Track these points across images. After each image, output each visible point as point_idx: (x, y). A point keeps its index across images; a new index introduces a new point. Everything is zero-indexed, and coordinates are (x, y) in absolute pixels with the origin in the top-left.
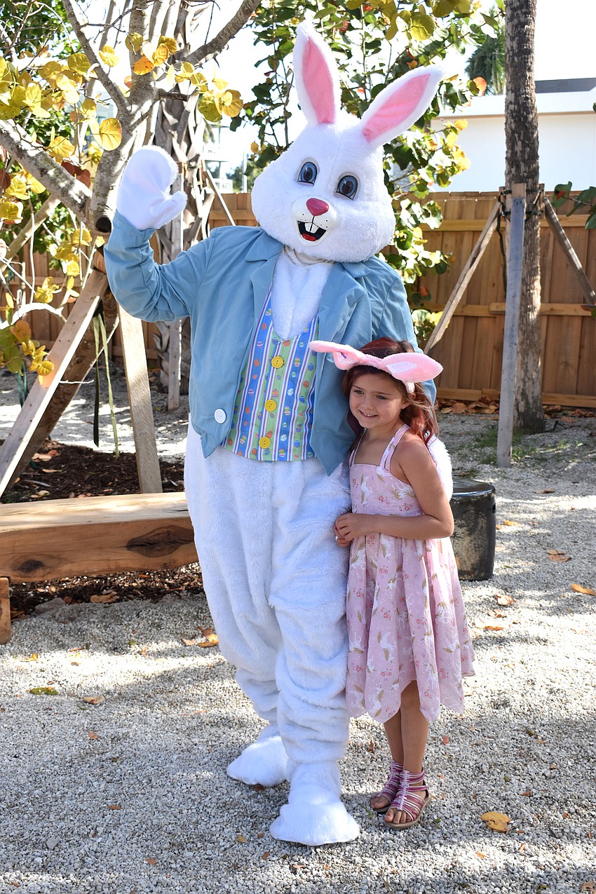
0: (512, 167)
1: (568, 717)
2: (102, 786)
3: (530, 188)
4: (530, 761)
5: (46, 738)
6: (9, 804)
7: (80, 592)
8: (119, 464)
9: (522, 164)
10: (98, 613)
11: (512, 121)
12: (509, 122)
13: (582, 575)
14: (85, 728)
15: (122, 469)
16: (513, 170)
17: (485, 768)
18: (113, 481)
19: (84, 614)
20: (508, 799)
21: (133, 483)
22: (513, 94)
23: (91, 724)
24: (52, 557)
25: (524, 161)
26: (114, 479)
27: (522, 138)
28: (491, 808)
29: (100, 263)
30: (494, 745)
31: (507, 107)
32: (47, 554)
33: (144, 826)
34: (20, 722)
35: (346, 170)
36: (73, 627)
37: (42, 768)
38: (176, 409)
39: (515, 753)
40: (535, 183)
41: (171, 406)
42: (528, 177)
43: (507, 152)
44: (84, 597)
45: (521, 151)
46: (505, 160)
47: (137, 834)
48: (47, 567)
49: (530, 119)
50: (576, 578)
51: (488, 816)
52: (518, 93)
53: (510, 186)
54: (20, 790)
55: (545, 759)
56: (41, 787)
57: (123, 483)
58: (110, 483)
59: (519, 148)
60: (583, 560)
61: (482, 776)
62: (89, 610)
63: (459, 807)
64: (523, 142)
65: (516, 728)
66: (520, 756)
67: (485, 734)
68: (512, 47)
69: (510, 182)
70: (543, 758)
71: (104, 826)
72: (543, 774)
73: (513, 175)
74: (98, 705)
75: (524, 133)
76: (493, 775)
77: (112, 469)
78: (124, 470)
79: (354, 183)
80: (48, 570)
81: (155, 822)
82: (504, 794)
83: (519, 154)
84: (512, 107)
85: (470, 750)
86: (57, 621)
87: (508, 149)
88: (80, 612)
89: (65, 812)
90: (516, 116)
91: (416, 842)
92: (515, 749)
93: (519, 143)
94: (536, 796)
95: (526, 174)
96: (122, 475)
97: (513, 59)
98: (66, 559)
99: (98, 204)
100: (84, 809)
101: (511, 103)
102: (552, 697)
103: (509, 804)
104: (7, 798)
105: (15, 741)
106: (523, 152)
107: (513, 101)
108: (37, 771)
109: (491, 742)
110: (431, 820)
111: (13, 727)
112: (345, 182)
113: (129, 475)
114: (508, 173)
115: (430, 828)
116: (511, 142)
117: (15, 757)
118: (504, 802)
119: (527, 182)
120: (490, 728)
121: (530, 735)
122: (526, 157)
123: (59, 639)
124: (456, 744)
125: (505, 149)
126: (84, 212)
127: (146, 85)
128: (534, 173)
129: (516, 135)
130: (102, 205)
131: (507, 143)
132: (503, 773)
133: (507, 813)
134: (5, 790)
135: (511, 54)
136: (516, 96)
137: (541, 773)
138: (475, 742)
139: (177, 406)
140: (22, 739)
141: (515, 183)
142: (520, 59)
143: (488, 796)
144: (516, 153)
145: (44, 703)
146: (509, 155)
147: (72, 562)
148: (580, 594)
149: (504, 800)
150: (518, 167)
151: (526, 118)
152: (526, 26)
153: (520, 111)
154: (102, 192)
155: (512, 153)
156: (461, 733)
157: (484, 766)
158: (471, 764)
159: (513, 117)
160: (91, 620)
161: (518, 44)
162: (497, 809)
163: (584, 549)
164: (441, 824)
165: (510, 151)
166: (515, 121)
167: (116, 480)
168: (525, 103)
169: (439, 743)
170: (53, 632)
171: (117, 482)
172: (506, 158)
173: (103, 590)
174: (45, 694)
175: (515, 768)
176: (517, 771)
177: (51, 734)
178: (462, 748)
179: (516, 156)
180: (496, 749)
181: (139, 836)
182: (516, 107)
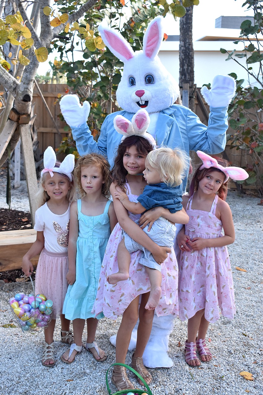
0: (183, 76)
1: (258, 327)
2: (60, 370)
3: (190, 86)
4: (250, 347)
5: (22, 349)
6: (16, 382)
7: (10, 277)
8: (7, 214)
9: (187, 74)
10: (23, 287)
11: (183, 54)
12: (181, 55)
13: (238, 263)
14: (39, 343)
15: (9, 217)
16: (183, 77)
17: (232, 352)
18: (6, 223)
19: (16, 287)
20: (248, 365)
21: (16, 223)
22: (183, 42)
23: (41, 341)
24: (5, 260)
25: (188, 73)
26: (6, 221)
27: (187, 63)
28: (242, 370)
29: (12, 116)
30: (232, 341)
31: (180, 48)
32: (3, 258)
33: (88, 388)
34: (5, 342)
35: (145, 74)
36: (13, 294)
37: (26, 363)
38: (19, 187)
39: (242, 344)
40: (193, 83)
41: (16, 186)
42: (190, 81)
43: (180, 69)
44: (13, 279)
45: (187, 69)
46: (179, 73)
47: (86, 392)
48: (3, 265)
49: (191, 54)
50: (235, 264)
51: (242, 374)
52: (185, 42)
53: (182, 85)
54: (19, 375)
55: (257, 347)
56: (29, 373)
57: (11, 223)
58: (5, 224)
59: (185, 67)
60: (235, 256)
61: (232, 356)
62: (18, 286)
63: (228, 370)
64: (188, 65)
65: (238, 333)
66: (245, 345)
67: (226, 336)
68: (183, 21)
69: (182, 83)
70: (255, 346)
71: (68, 389)
72: (258, 353)
73: (183, 80)
74: (40, 331)
75: (188, 60)
76: (237, 355)
77: (5, 217)
78: (10, 217)
79: (151, 77)
80: (3, 266)
81: (93, 386)
82: (246, 363)
83: (186, 70)
84: (183, 48)
85: (222, 344)
86: (4, 291)
87: (180, 67)
88: (13, 286)
89: (46, 384)
90: (185, 52)
91: (216, 387)
92: (241, 343)
93: (186, 65)
94: (259, 363)
95: (189, 80)
96: (10, 220)
97: (183, 26)
98: (12, 261)
99: (24, 88)
100: (55, 382)
101: (182, 46)
102: (248, 318)
103: (249, 367)
104: (14, 379)
105: (7, 351)
106: (188, 69)
107: (183, 45)
108: (24, 365)
109: (230, 340)
110: (219, 377)
111: (3, 344)
112: (147, 78)
113: (13, 219)
114: (180, 79)
115: (219, 380)
116: (182, 65)
117: (10, 359)
118: (246, 367)
119: (189, 83)
120: (227, 333)
121: (246, 336)
122: (189, 72)
123: (8, 300)
124: (215, 342)
125: (179, 67)
126: (15, 92)
127: (49, 31)
128: (192, 79)
129: (185, 61)
130: (26, 89)
131: (180, 65)
132: (241, 354)
133: (249, 372)
134: (12, 375)
135: (182, 24)
136: (184, 43)
137: (257, 353)
138: (223, 340)
139: (19, 186)
140: (10, 350)
141: (184, 83)
142: (187, 26)
143: (238, 365)
144: (185, 69)
145: (12, 332)
146: (181, 70)
147: (15, 262)
148: (240, 271)
149: (246, 366)
150: (185, 76)
151: (189, 54)
152: (189, 12)
153: (186, 50)
154: (26, 82)
155: (182, 69)
156: (215, 336)
157: (232, 351)
158: (226, 351)
159: (183, 53)
160: (21, 290)
161: (186, 19)
162: (244, 370)
163: (234, 251)
164: (224, 378)
165: (181, 69)
166: (184, 55)
167: (7, 222)
168: (189, 47)
169: (207, 341)
170: (4, 297)
171: (8, 223)
172: (180, 72)
173: (20, 276)
174: (11, 327)
175: (245, 351)
176: (247, 353)
177: (23, 347)
178: (218, 343)
179: (185, 71)
180: (233, 343)
181: (87, 393)
182: (185, 48)
